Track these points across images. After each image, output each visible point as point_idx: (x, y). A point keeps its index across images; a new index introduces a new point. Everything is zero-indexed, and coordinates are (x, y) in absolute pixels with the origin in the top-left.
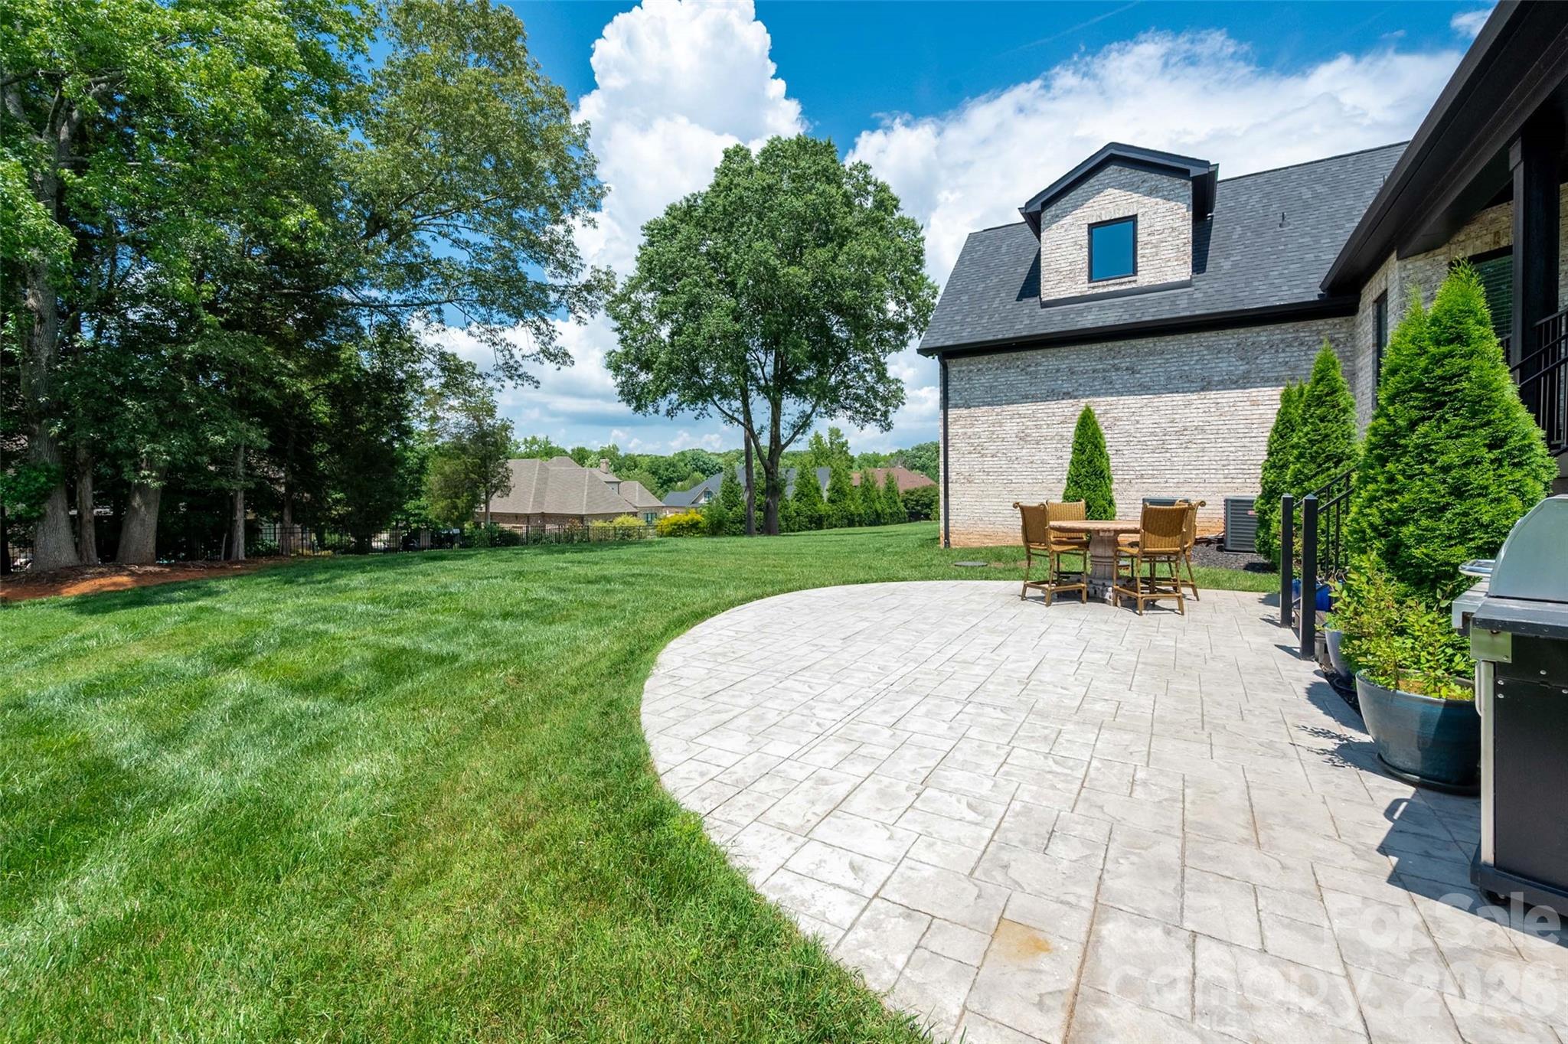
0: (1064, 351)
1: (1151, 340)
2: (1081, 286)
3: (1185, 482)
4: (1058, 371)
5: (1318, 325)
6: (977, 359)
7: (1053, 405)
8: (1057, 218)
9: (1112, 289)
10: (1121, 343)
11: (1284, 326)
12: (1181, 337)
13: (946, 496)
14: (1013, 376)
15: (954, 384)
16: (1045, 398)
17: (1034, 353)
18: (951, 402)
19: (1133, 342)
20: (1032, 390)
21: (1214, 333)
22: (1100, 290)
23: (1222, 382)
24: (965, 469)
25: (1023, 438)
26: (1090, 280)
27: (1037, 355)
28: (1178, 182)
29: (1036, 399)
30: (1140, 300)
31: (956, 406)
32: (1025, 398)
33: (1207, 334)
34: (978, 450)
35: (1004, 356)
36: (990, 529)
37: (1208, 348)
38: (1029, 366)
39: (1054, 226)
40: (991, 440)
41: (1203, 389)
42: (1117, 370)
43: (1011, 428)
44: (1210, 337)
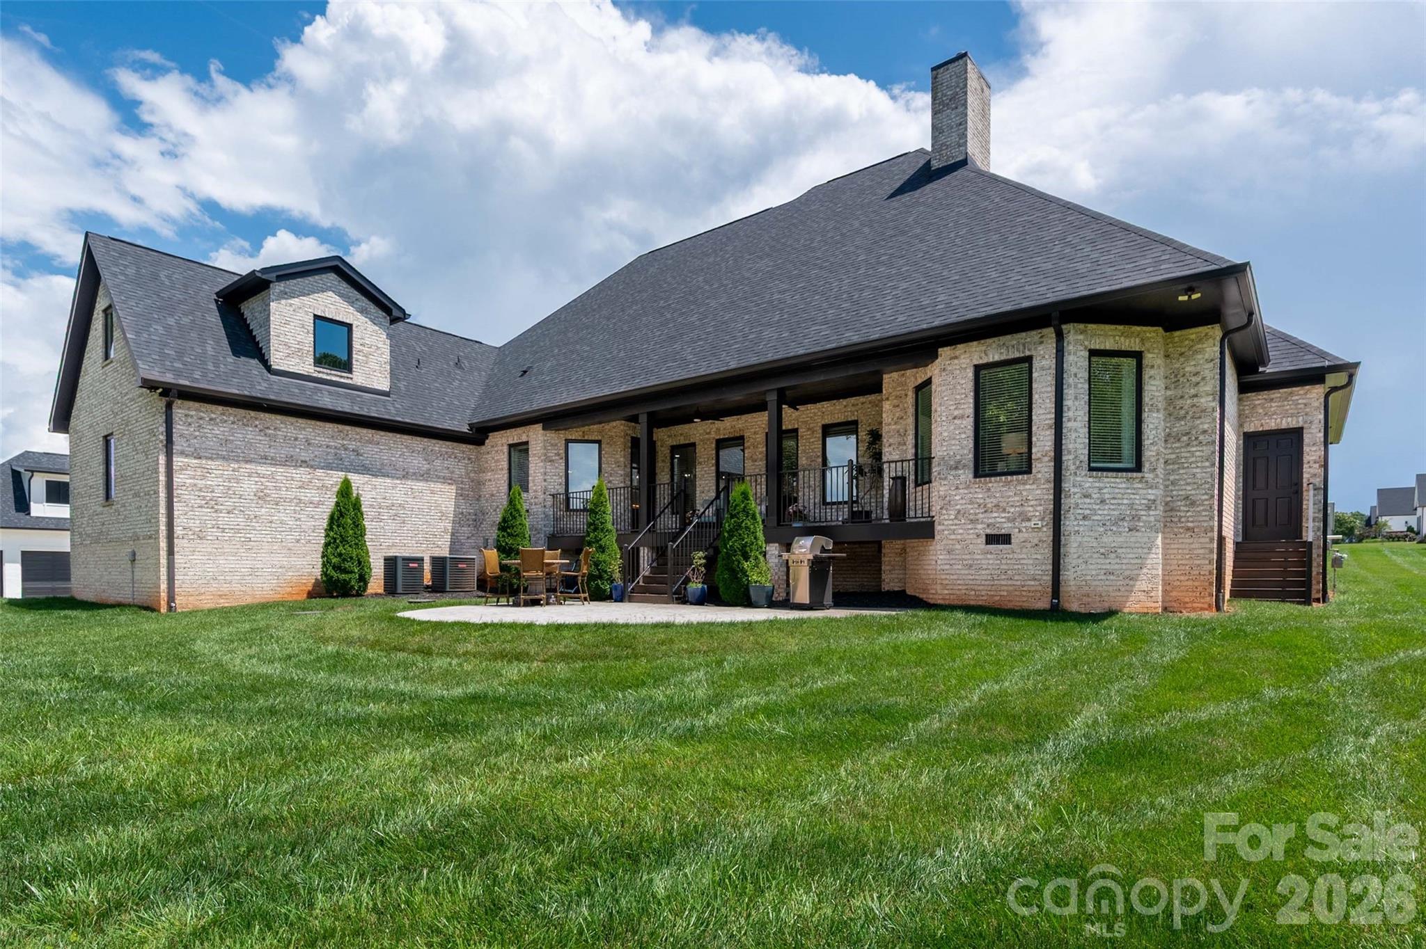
0: (301, 422)
1: (370, 431)
2: (307, 367)
3: (393, 545)
4: (296, 439)
6: (214, 407)
7: (292, 470)
8: (285, 295)
9: (334, 379)
10: (348, 428)
11: (448, 443)
12: (390, 434)
13: (171, 552)
14: (251, 434)
15: (178, 428)
16: (284, 464)
17: (273, 417)
18: (176, 448)
19: (358, 430)
20: (272, 452)
21: (410, 437)
22: (325, 377)
23: (415, 474)
24: (195, 524)
25: (261, 497)
26: (316, 364)
27: (277, 420)
29: (274, 462)
31: (182, 453)
32: (264, 459)
33: (406, 437)
34: (212, 504)
35: (242, 412)
36: (225, 588)
37: (407, 447)
38: (268, 428)
39: (283, 302)
40: (226, 495)
41: (402, 477)
42: (346, 449)
43: (248, 486)
44: (407, 439)
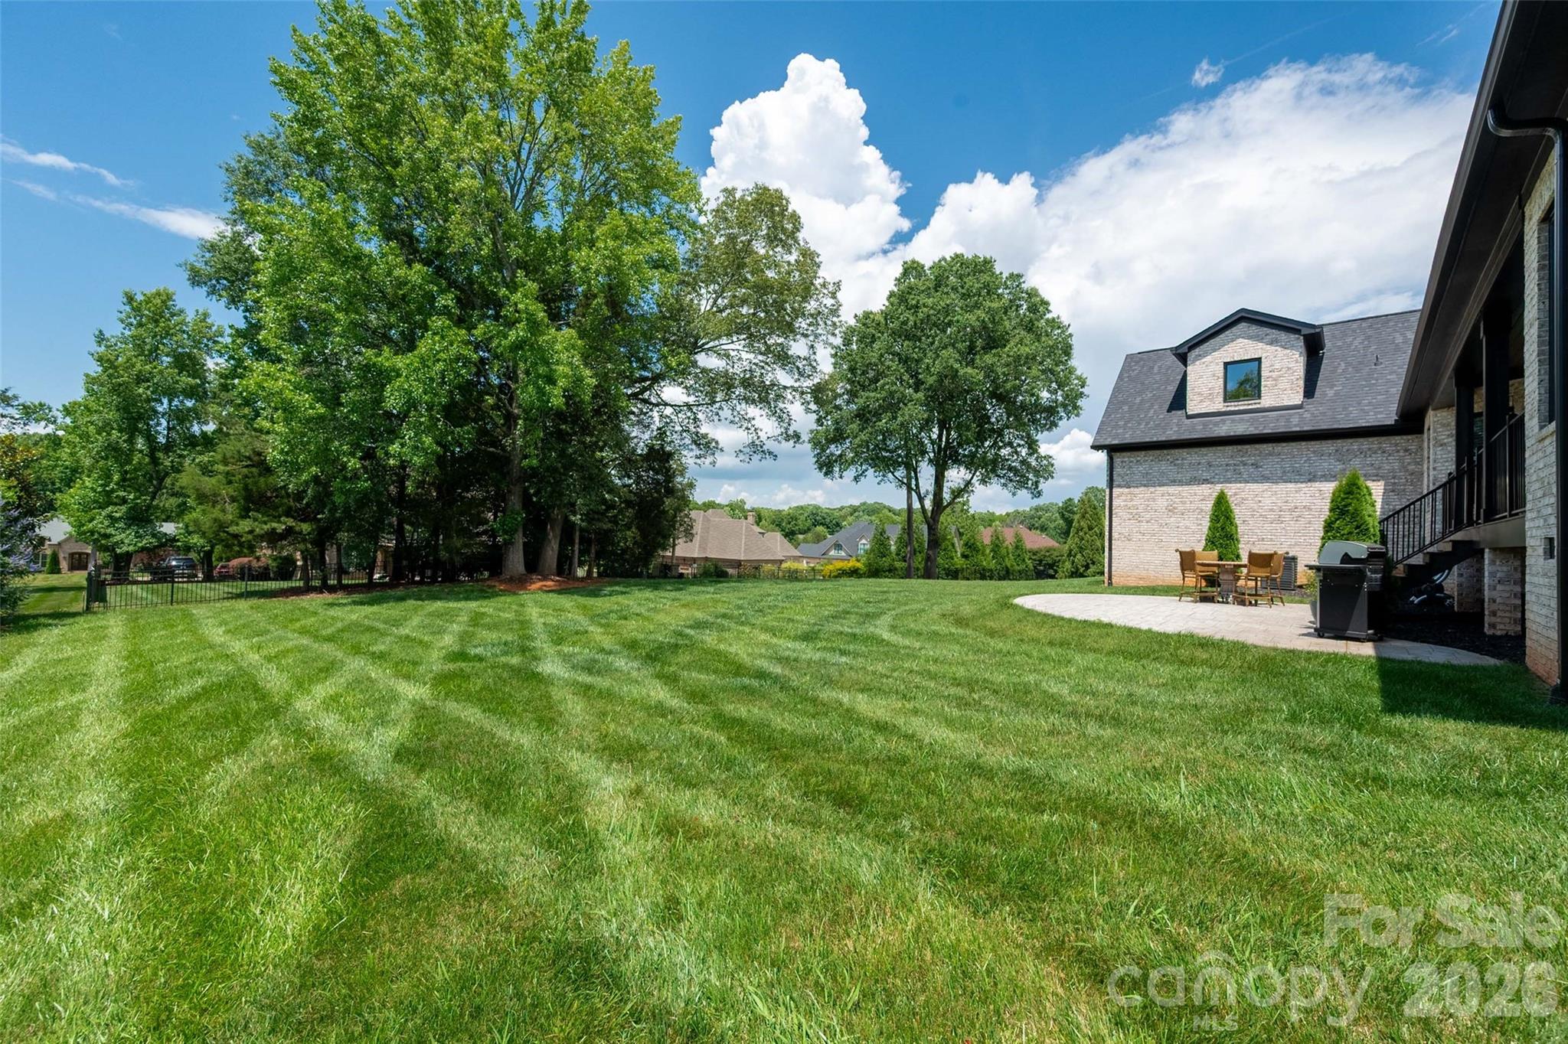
0: (1204, 450)
1: (1270, 445)
2: (1219, 405)
3: (1296, 544)
4: (1199, 464)
5: (1398, 439)
6: (1138, 453)
7: (1195, 487)
8: (1199, 357)
9: (1242, 408)
10: (1248, 446)
11: (1371, 439)
12: (1293, 444)
13: (1110, 549)
14: (1164, 466)
15: (1117, 470)
16: (1189, 483)
17: (1180, 451)
18: (1115, 483)
19: (1257, 446)
20: (1179, 477)
21: (1318, 442)
22: (1233, 409)
23: (1324, 476)
24: (1125, 531)
25: (1171, 510)
26: (1225, 401)
27: (1184, 452)
28: (1293, 336)
29: (1181, 483)
30: (1263, 417)
31: (1119, 486)
32: (1174, 482)
33: (1312, 443)
34: (1136, 517)
35: (1158, 452)
36: (1144, 574)
37: (1314, 452)
38: (1176, 460)
39: (1197, 363)
40: (1146, 510)
41: (1310, 481)
42: (1245, 465)
43: (1162, 503)
44: (1315, 445)
